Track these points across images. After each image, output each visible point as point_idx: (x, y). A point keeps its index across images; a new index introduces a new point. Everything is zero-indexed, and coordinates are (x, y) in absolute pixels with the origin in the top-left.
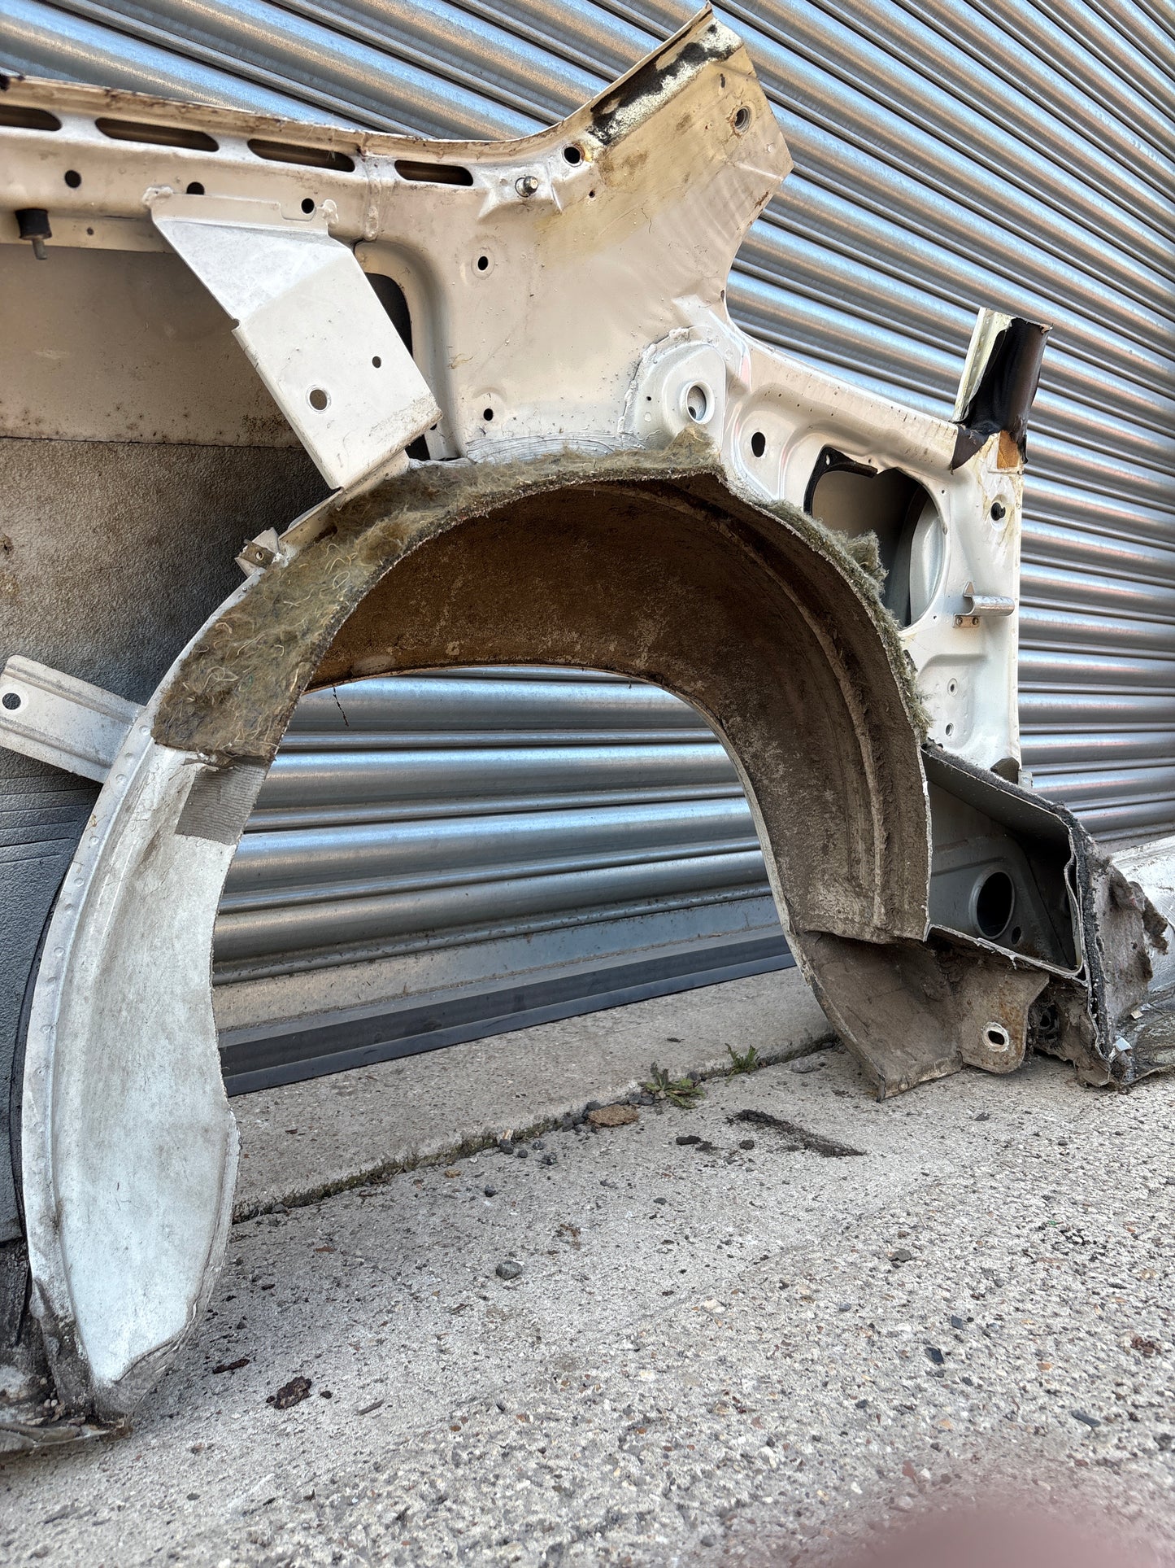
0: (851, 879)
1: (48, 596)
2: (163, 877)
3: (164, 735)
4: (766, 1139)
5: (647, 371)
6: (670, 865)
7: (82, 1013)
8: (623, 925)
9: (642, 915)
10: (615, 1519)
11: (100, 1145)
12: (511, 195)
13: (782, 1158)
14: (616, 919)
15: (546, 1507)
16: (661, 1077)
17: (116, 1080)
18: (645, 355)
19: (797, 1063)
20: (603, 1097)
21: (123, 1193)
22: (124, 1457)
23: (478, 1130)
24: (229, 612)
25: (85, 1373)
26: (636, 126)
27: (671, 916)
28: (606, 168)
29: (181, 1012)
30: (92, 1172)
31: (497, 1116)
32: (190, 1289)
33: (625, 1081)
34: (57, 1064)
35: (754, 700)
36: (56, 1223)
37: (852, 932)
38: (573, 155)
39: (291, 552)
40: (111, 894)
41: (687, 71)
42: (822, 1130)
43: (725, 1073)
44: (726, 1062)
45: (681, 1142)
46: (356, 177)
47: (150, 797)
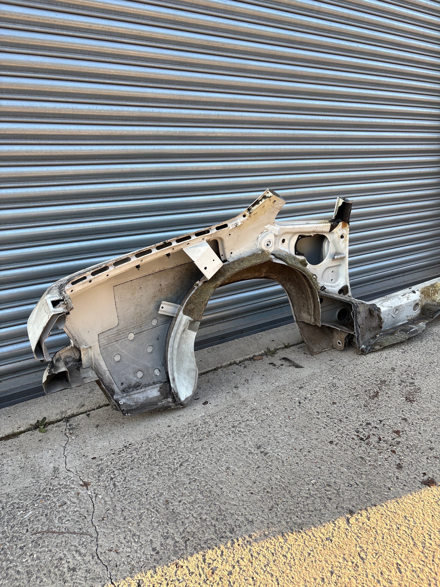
0: (308, 312)
1: (165, 290)
2: (186, 335)
3: (185, 313)
4: (286, 363)
5: (260, 239)
6: (276, 299)
7: (175, 352)
8: (265, 313)
9: (270, 310)
10: (248, 420)
11: (179, 370)
12: (234, 226)
13: (287, 368)
14: (264, 312)
15: (239, 418)
16: (269, 350)
17: (181, 362)
18: (259, 236)
19: (298, 346)
20: (256, 354)
21: (183, 377)
22: (185, 410)
23: (233, 361)
24: (193, 294)
25: (180, 399)
26: (255, 210)
27: (277, 309)
28: (250, 216)
29: (190, 354)
30: (178, 374)
31: (236, 358)
32: (193, 390)
33: (261, 351)
34: (172, 359)
35: (288, 278)
36: (174, 380)
37: (308, 322)
38: (244, 216)
39: (201, 283)
40: (178, 336)
41: (263, 200)
42: (297, 362)
43: (282, 348)
44: (283, 346)
45: (270, 364)
46: (210, 233)
47: (183, 322)
